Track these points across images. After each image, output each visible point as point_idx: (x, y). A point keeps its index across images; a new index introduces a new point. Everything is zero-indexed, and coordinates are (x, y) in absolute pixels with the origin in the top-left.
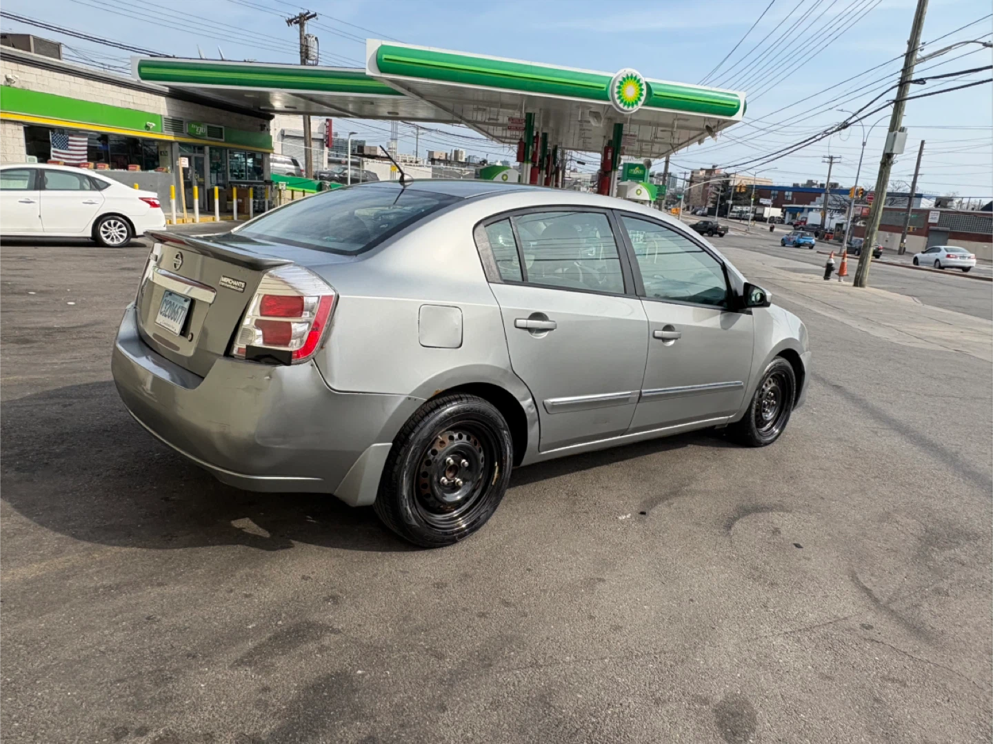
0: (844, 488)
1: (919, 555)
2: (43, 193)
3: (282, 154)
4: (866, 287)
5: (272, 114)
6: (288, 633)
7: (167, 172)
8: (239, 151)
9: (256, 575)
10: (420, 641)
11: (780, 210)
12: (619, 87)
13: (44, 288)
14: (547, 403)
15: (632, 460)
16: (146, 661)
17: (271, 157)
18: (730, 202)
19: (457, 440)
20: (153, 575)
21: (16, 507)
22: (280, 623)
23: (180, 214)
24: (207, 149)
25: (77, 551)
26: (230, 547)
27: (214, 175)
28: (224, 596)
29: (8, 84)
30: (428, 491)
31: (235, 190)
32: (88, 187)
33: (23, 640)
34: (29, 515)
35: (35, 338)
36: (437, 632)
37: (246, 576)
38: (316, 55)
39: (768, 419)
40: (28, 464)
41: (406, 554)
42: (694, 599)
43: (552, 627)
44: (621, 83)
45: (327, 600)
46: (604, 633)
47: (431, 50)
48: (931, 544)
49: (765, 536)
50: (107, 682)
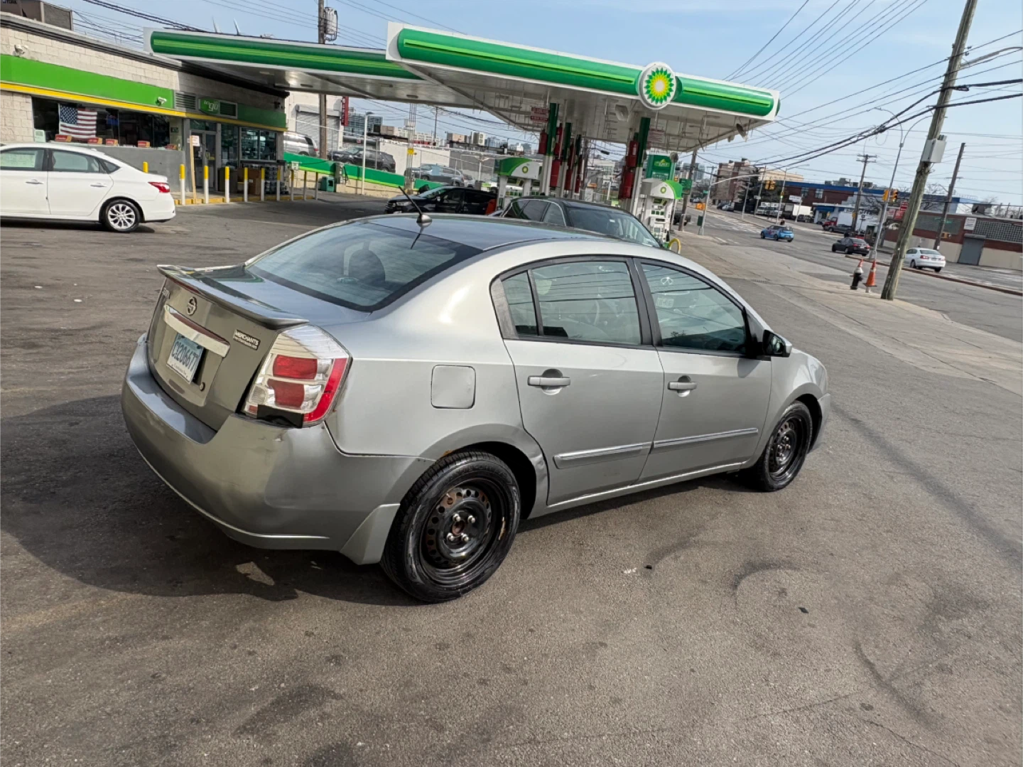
0: (855, 542)
1: (925, 625)
2: (51, 174)
3: (296, 132)
4: (894, 300)
5: (286, 91)
6: (291, 697)
7: (177, 149)
8: (252, 129)
9: (260, 630)
10: (421, 710)
11: (809, 208)
12: (648, 82)
13: (50, 282)
14: (557, 458)
15: (641, 503)
16: (150, 725)
17: (285, 134)
18: (759, 198)
19: (465, 497)
20: (158, 626)
21: (23, 543)
22: (283, 685)
23: (189, 193)
24: (219, 127)
25: (84, 597)
26: (235, 596)
27: (225, 154)
28: (228, 652)
29: (17, 54)
30: (434, 547)
31: (246, 170)
32: (97, 169)
33: (31, 698)
34: (36, 553)
35: (41, 342)
36: (437, 700)
37: (250, 630)
38: (335, 29)
39: (782, 464)
40: (35, 492)
41: (410, 608)
42: (695, 669)
43: (552, 697)
44: (650, 77)
45: (329, 660)
46: (603, 706)
47: (454, 36)
48: (939, 613)
49: (771, 598)
50: (112, 748)
